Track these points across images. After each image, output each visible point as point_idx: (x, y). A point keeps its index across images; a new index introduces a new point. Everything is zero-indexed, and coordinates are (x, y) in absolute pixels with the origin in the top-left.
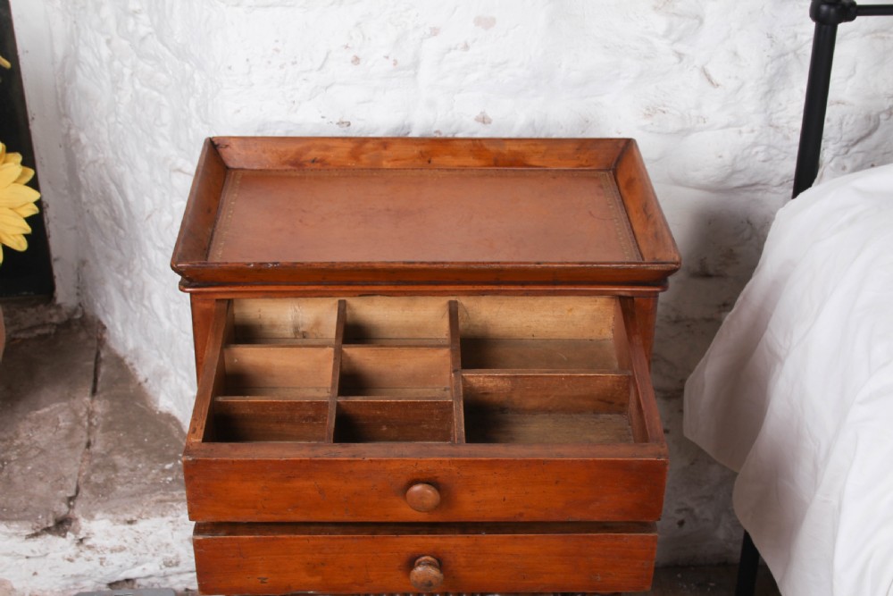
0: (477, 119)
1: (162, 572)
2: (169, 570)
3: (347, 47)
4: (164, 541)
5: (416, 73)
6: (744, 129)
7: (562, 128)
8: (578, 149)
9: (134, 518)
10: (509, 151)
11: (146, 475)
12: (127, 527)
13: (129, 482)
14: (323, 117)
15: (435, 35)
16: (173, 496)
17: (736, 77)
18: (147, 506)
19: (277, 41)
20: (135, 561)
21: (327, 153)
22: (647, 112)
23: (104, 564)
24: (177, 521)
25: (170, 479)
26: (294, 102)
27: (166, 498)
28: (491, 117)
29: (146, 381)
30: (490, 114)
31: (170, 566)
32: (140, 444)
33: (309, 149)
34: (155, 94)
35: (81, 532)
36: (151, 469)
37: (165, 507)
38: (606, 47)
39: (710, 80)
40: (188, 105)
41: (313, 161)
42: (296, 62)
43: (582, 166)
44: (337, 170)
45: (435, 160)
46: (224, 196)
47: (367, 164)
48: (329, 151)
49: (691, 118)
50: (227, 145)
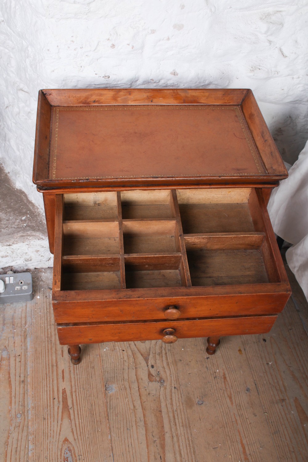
0: (171, 73)
1: (24, 263)
2: (27, 263)
3: (109, 40)
4: (25, 252)
5: (142, 51)
6: (295, 77)
7: (211, 77)
8: (224, 95)
9: (11, 244)
10: (191, 95)
11: (14, 223)
12: (8, 247)
13: (7, 227)
14: (96, 74)
15: (153, 33)
16: (28, 234)
17: (295, 53)
18: (16, 238)
19: (72, 37)
20: (13, 260)
21: (101, 98)
22: (252, 69)
24: (30, 244)
25: (25, 225)
26: (81, 67)
27: (24, 234)
28: (178, 72)
29: (9, 173)
30: (178, 71)
31: (28, 261)
32: (10, 207)
33: (92, 95)
34: (7, 51)
36: (16, 219)
38: (235, 38)
39: (283, 54)
40: (25, 62)
41: (94, 102)
42: (82, 47)
43: (226, 103)
44: (106, 106)
45: (154, 100)
46: (52, 125)
47: (121, 103)
48: (102, 96)
49: (271, 72)
50: (51, 94)
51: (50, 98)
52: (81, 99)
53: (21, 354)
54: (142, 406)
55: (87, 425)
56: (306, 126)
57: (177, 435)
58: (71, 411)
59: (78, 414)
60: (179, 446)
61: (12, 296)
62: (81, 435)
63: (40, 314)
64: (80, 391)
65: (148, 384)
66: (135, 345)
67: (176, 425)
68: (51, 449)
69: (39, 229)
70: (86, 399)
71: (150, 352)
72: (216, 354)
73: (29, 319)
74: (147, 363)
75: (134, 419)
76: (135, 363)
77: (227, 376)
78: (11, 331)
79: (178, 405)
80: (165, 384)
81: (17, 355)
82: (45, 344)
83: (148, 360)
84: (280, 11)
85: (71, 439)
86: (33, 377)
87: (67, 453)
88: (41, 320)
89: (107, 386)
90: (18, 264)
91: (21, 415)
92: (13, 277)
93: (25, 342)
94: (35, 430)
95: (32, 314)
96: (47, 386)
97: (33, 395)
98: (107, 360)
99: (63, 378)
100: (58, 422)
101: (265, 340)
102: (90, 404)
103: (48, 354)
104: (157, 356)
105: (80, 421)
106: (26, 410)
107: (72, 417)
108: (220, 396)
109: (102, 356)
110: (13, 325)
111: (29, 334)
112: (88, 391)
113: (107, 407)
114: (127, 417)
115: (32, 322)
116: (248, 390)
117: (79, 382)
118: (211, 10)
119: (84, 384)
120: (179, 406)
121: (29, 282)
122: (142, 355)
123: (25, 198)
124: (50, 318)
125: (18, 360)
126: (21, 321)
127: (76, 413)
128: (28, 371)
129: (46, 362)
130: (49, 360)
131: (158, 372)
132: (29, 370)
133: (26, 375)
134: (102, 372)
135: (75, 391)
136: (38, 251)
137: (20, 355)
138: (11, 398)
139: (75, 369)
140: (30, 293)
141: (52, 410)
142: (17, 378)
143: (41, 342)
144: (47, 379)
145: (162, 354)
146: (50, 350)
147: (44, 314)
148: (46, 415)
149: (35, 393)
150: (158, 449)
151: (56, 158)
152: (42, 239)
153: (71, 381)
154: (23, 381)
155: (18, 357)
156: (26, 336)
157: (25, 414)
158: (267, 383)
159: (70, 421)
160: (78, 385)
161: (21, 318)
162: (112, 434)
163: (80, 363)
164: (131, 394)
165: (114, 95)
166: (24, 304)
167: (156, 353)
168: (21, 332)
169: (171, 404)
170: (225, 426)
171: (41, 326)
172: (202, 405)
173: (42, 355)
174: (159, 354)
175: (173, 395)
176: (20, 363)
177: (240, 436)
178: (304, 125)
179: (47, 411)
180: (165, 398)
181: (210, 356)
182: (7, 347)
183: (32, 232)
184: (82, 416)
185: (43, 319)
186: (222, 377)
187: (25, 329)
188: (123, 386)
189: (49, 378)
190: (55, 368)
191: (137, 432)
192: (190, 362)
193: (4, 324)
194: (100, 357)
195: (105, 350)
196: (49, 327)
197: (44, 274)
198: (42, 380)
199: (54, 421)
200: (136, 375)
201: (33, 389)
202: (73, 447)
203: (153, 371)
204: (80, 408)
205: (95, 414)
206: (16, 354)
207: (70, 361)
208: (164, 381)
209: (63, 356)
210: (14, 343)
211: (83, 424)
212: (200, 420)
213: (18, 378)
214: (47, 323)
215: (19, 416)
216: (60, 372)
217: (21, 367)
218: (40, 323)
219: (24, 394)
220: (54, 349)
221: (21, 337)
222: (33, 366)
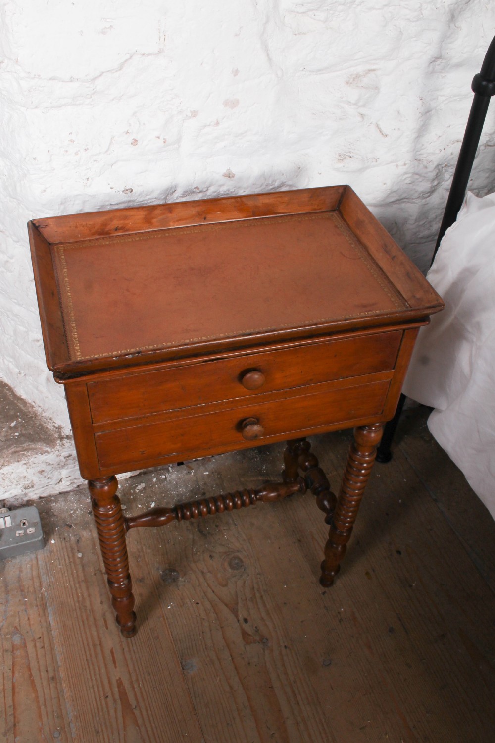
0: (225, 175)
1: (23, 493)
2: (27, 491)
3: (127, 132)
4: (22, 475)
5: (179, 146)
6: (399, 163)
7: (283, 175)
8: (311, 197)
10: (263, 203)
14: (112, 188)
15: (195, 116)
16: (23, 447)
17: (399, 129)
18: (7, 457)
19: (71, 134)
20: (5, 491)
21: (127, 222)
22: (340, 158)
24: (28, 462)
25: (17, 434)
26: (88, 179)
27: (18, 449)
28: (233, 173)
30: (234, 170)
31: (28, 489)
33: (111, 220)
36: (2, 428)
37: (19, 455)
38: (313, 114)
39: (381, 132)
41: (117, 229)
42: (88, 148)
43: (315, 209)
44: (136, 234)
45: (209, 216)
46: (57, 273)
47: (158, 227)
48: (128, 220)
49: (368, 160)
50: (46, 226)
51: (46, 232)
52: (96, 228)
53: (43, 635)
54: (242, 684)
55: (165, 730)
56: (418, 234)
57: (304, 720)
58: (137, 712)
59: (148, 716)
61: (13, 547)
63: (60, 568)
64: (145, 678)
65: (245, 649)
66: (213, 592)
67: (298, 704)
69: (40, 438)
70: (155, 688)
71: (237, 600)
72: (334, 586)
73: (44, 578)
74: (237, 616)
75: (234, 707)
76: (219, 620)
77: (357, 615)
78: (20, 600)
79: (295, 672)
80: (270, 645)
81: (36, 638)
82: (77, 613)
83: (237, 611)
84: (374, 70)
86: (67, 669)
88: (63, 577)
89: (184, 663)
90: (13, 495)
91: (60, 733)
92: (9, 517)
93: (45, 615)
95: (48, 568)
96: (92, 679)
97: (72, 697)
98: (176, 622)
99: (114, 662)
100: (119, 734)
101: (399, 552)
102: (162, 695)
103: (84, 629)
104: (250, 604)
105: (153, 725)
106: (66, 722)
107: (140, 721)
108: (353, 647)
109: (167, 619)
110: (22, 591)
111: (49, 601)
112: (157, 676)
113: (189, 696)
114: (224, 705)
115: (50, 581)
116: (391, 630)
117: (139, 663)
118: (277, 74)
119: (149, 665)
120: (297, 674)
121: (35, 521)
122: (226, 605)
123: (10, 393)
124: (77, 572)
125: (39, 645)
126: (33, 583)
127: (144, 713)
129: (83, 641)
130: (87, 638)
131: (256, 627)
132: (59, 658)
133: (56, 668)
134: (171, 642)
135: (137, 680)
136: (43, 471)
137: (40, 638)
138: (39, 708)
139: (130, 645)
140: (40, 538)
141: (107, 717)
142: (42, 674)
143: (70, 611)
144: (89, 667)
145: (256, 599)
146: (86, 622)
147: (66, 566)
148: (99, 725)
149: (75, 694)
151: (74, 325)
152: (48, 452)
153: (127, 665)
154: (53, 678)
155: (39, 640)
156: (44, 605)
157: (66, 729)
158: (415, 614)
159: (137, 728)
160: (139, 669)
161: (32, 579)
162: (206, 736)
163: (136, 634)
164: (222, 669)
165: (145, 215)
166: (33, 556)
167: (246, 600)
168: (36, 600)
169: (285, 674)
170: (371, 691)
171: (65, 586)
172: (331, 666)
173: (76, 631)
174: (252, 600)
175: (285, 658)
176: (43, 649)
177: (395, 702)
178: (415, 233)
179: (99, 719)
180: (274, 666)
181: (327, 589)
182: (19, 628)
183: (30, 443)
184: (155, 717)
185: (66, 574)
186: (351, 618)
187: (42, 594)
188: (208, 659)
189: (93, 665)
190: (98, 648)
191: (243, 727)
192: (299, 603)
193: (7, 592)
194: (164, 619)
195: (169, 607)
196: (77, 585)
197: (54, 504)
198: (83, 671)
199: (113, 733)
200: (224, 638)
201: (70, 687)
203: (247, 627)
204: (149, 704)
205: (173, 710)
206: (34, 637)
207: (121, 634)
208: (267, 640)
209: (107, 628)
210: (29, 619)
211: (159, 730)
212: (332, 689)
213: (44, 674)
214: (74, 580)
215: (56, 734)
216: (108, 653)
217: (45, 656)
218: (62, 582)
219: (59, 697)
220: (91, 619)
221: (37, 608)
222: (65, 651)
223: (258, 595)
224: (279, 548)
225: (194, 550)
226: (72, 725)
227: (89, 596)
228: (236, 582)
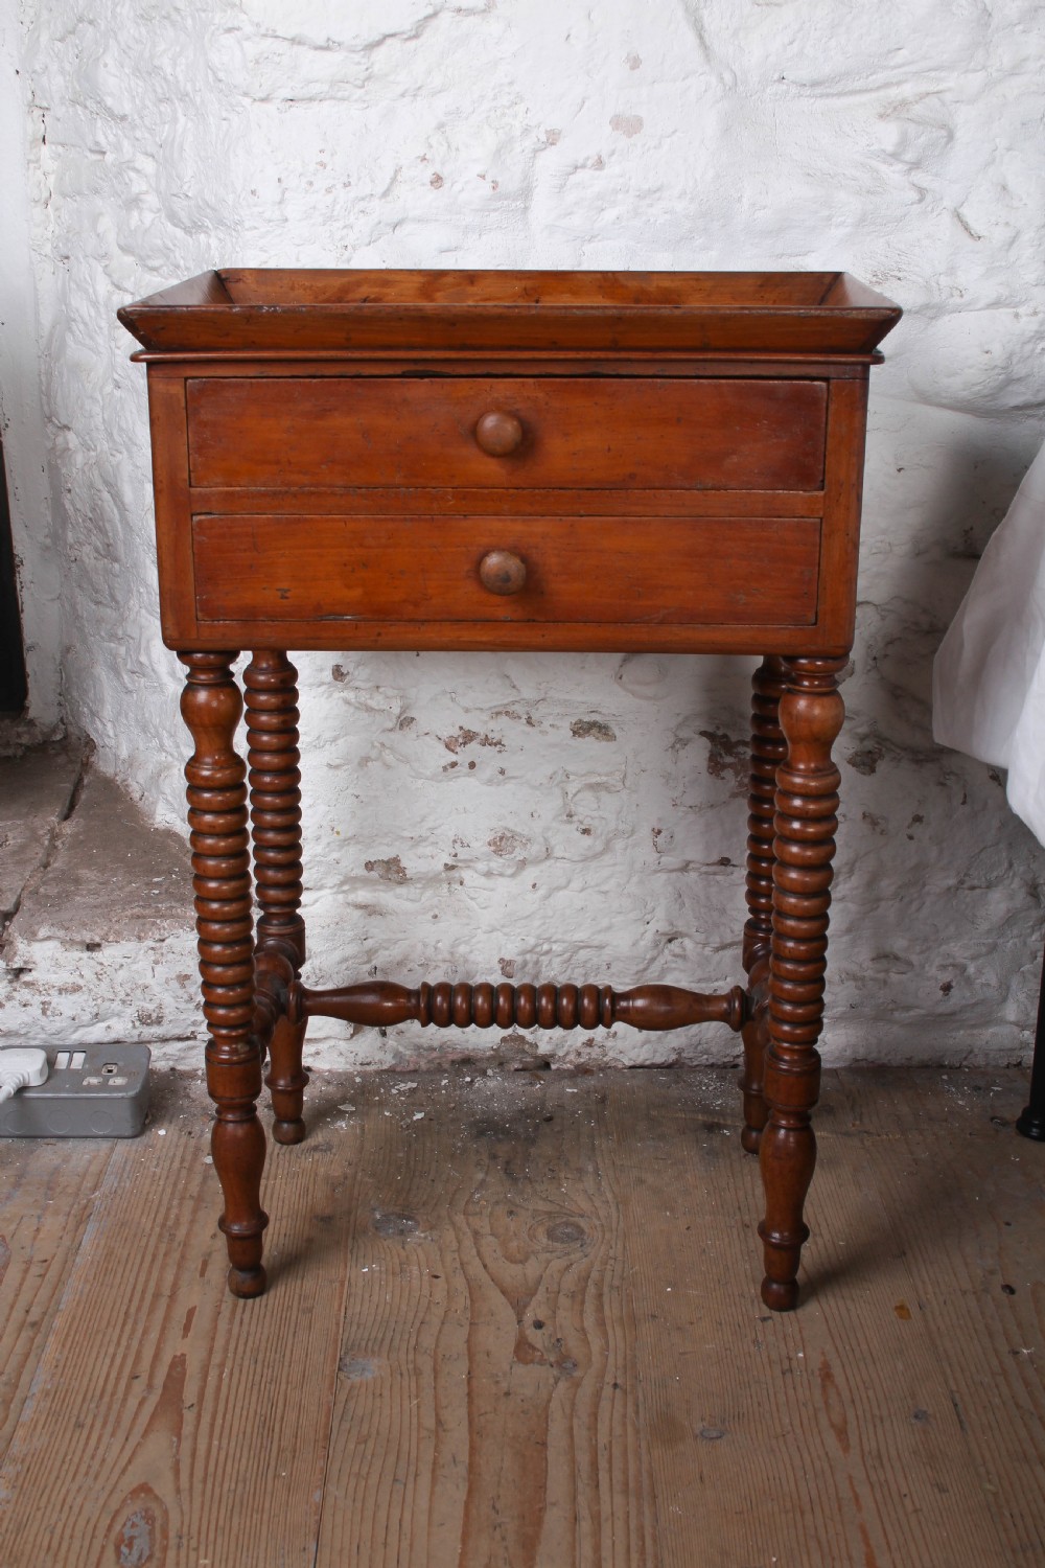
2: (146, 1032)
3: (424, 159)
4: (140, 982)
5: (526, 208)
6: (1022, 310)
8: (761, 285)
11: (121, 888)
13: (95, 894)
15: (554, 143)
16: (158, 910)
18: (117, 922)
19: (322, 151)
22: (874, 280)
23: (49, 1013)
25: (155, 892)
27: (146, 912)
32: (119, 860)
33: (359, 284)
35: (16, 959)
36: (131, 882)
37: (144, 924)
38: (809, 174)
39: (967, 228)
41: (365, 300)
42: (349, 183)
48: (389, 287)
49: (940, 289)
50: (240, 279)
51: (235, 289)
52: (328, 294)
53: (53, 1258)
54: (471, 1422)
55: (238, 1455)
57: (596, 1518)
58: (189, 1416)
59: (212, 1425)
60: (597, 1548)
62: (205, 1481)
63: (155, 1172)
64: (241, 1365)
65: (511, 1368)
66: (485, 1266)
67: (597, 1486)
68: (76, 1510)
70: (256, 1388)
71: (537, 1289)
72: (800, 1312)
73: (110, 1182)
74: (520, 1315)
75: (429, 1456)
76: (472, 1312)
77: (837, 1371)
78: (36, 1201)
79: (618, 1430)
80: (577, 1374)
81: (35, 1259)
82: (148, 1240)
83: (525, 1307)
85: (164, 1488)
86: (74, 1318)
87: (134, 1525)
88: (152, 1184)
89: (347, 1361)
92: (84, 1055)
93: (77, 1230)
94: (32, 1451)
95: (128, 1168)
96: (118, 1344)
97: (58, 1361)
98: (367, 1296)
99: (187, 1328)
100: (127, 1439)
101: (1009, 1289)
102: (266, 1400)
103: (151, 1267)
104: (564, 1301)
105: (216, 1442)
106: (19, 1395)
107: (187, 1429)
108: (797, 1422)
109: (350, 1287)
110: (50, 1188)
111: (99, 1213)
112: (271, 1369)
113: (329, 1413)
114: (405, 1447)
115: (119, 1186)
116: (920, 1416)
117: (242, 1342)
118: (722, 79)
119: (262, 1348)
120: (621, 1436)
121: (135, 1070)
122: (504, 1292)
126: (82, 1182)
127: (206, 1419)
128: (65, 1299)
129: (136, 1281)
130: (147, 1281)
131: (558, 1340)
132: (68, 1297)
133: (50, 1310)
134: (338, 1324)
135: (222, 1365)
137: (46, 1261)
139: (240, 1311)
140: (132, 1093)
141: (116, 1407)
142: (14, 1312)
143: (135, 1236)
144: (124, 1325)
145: (584, 1295)
146: (161, 1257)
147: (169, 1172)
148: (90, 1417)
149: (67, 1358)
150: (506, 1548)
153: (213, 1339)
154: (34, 1324)
155: (40, 1264)
156: (85, 1217)
157: (12, 1406)
158: (1004, 1403)
159: (175, 1439)
160: (236, 1348)
161: (84, 1176)
162: (331, 1488)
163: (261, 1295)
164: (435, 1388)
166: (105, 1146)
167: (559, 1293)
168: (72, 1206)
169: (589, 1429)
170: (807, 1508)
171: (147, 1198)
172: (718, 1442)
173: (129, 1266)
174: (573, 1296)
175: (605, 1404)
176: (40, 1279)
177: (868, 1545)
179: (97, 1407)
180: (568, 1411)
181: (775, 1314)
182: (8, 1238)
184: (227, 1431)
185: (161, 1183)
186: (817, 1373)
187: (90, 1200)
188: (411, 1366)
189: (135, 1323)
190: (163, 1302)
191: (432, 1493)
192: (692, 1323)
193: (17, 1185)
194: (342, 1286)
195: (365, 1270)
196: (175, 1202)
197: (199, 1082)
198: (107, 1328)
199: (113, 1435)
200: (468, 1341)
201: (63, 1346)
202: (166, 1512)
203: (536, 1337)
204: (226, 1409)
205: (277, 1430)
206: (32, 1258)
207: (227, 1289)
208: (575, 1365)
209: (202, 1274)
210: (38, 1230)
211: (223, 1454)
212: (702, 1482)
213: (17, 1315)
214: (173, 1193)
216: (180, 1311)
217: (38, 1289)
218: (145, 1192)
219: (27, 1356)
220: (176, 1256)
221: (65, 1218)
222: (86, 1290)
223: (591, 1290)
224: (688, 1228)
225: (477, 1196)
226: (30, 1405)
227: (192, 1222)
228: (548, 1262)
